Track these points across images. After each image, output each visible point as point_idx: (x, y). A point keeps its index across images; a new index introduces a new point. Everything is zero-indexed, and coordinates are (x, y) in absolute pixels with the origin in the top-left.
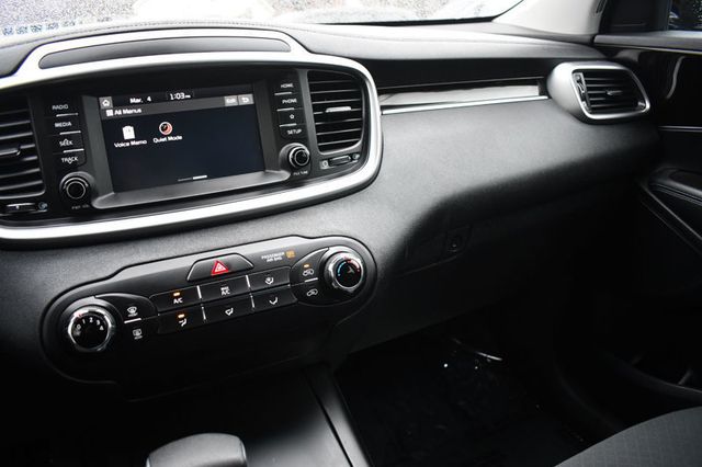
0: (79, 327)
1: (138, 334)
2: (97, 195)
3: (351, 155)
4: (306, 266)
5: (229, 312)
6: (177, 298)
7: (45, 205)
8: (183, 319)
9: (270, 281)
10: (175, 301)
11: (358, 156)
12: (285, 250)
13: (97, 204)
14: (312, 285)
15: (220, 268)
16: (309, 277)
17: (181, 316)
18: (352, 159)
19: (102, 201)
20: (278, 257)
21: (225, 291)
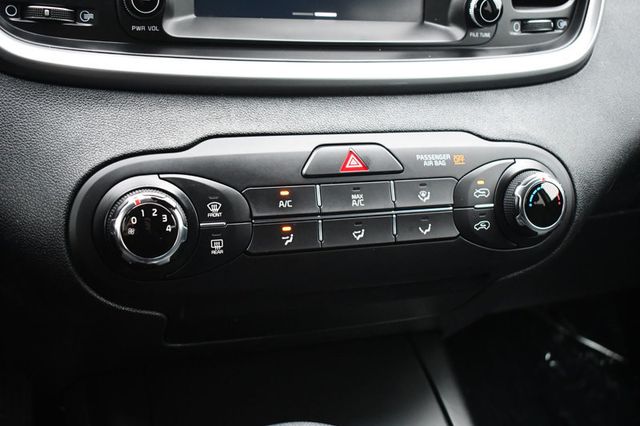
0: (134, 220)
1: (217, 247)
2: (171, 15)
3: (554, 20)
4: (481, 182)
5: (359, 235)
6: (284, 199)
7: (89, 16)
8: (287, 234)
9: (425, 197)
10: (281, 204)
11: (564, 24)
12: (453, 152)
13: (171, 27)
14: (483, 214)
15: (353, 163)
16: (483, 200)
17: (287, 229)
18: (555, 28)
19: (179, 26)
20: (440, 161)
21: (357, 201)
